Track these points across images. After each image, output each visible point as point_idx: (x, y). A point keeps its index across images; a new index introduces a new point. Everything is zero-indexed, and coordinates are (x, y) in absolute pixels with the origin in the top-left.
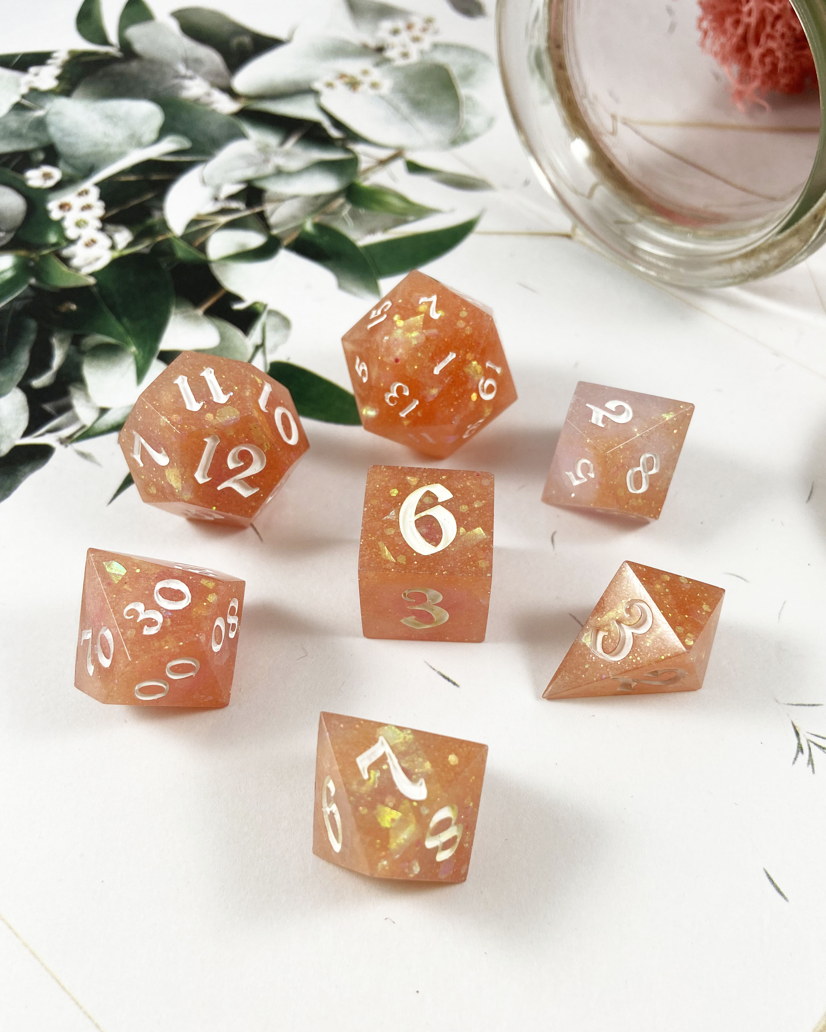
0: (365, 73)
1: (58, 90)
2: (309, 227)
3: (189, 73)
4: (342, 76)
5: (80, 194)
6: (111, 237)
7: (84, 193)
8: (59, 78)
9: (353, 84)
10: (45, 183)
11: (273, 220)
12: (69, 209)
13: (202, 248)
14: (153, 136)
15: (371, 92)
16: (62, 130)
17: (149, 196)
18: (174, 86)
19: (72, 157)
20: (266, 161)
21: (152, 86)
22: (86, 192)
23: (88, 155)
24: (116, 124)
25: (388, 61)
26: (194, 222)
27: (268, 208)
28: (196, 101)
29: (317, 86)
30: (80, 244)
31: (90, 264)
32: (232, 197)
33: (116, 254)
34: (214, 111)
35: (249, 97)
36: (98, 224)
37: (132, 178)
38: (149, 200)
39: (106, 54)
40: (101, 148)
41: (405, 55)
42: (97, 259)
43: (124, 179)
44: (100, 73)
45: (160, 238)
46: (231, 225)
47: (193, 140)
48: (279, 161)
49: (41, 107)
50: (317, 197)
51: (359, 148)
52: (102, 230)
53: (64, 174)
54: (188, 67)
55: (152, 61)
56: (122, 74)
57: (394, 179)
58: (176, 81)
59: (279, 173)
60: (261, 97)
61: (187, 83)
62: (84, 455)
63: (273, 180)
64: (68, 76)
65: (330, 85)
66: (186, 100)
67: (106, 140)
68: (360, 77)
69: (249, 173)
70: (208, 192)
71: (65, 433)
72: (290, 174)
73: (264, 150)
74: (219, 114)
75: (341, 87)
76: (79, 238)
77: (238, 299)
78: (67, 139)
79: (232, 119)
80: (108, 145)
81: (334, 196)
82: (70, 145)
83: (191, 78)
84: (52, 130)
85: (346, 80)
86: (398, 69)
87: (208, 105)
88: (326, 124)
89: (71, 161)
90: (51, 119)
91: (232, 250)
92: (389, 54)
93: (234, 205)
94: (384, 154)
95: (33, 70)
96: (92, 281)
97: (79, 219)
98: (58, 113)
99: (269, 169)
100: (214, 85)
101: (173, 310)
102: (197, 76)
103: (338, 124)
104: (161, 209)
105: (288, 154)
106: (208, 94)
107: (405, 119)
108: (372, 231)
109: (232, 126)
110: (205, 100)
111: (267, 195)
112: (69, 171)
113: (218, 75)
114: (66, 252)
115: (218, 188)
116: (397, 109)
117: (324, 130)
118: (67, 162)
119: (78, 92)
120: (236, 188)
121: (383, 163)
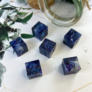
2: (16, 19)
9: (12, 2)
11: (12, 19)
13: (7, 25)
26: (4, 22)
27: (11, 18)
29: (8, 3)
32: (7, 18)
45: (2, 25)
46: (8, 21)
48: (9, 13)
50: (15, 15)
51: (17, 8)
59: (10, 14)
60: (3, 6)
62: (8, 51)
69: (7, 15)
70: (4, 19)
71: (5, 49)
72: (11, 14)
73: (7, 12)
75: (11, 3)
77: (14, 29)
81: (17, 14)
88: (12, 7)
91: (10, 24)
94: (20, 8)
99: (9, 14)
103: (13, 7)
107: (20, 4)
108: (23, 17)
109: (2, 10)
115: (5, 18)
120: (6, 17)
121: (20, 9)
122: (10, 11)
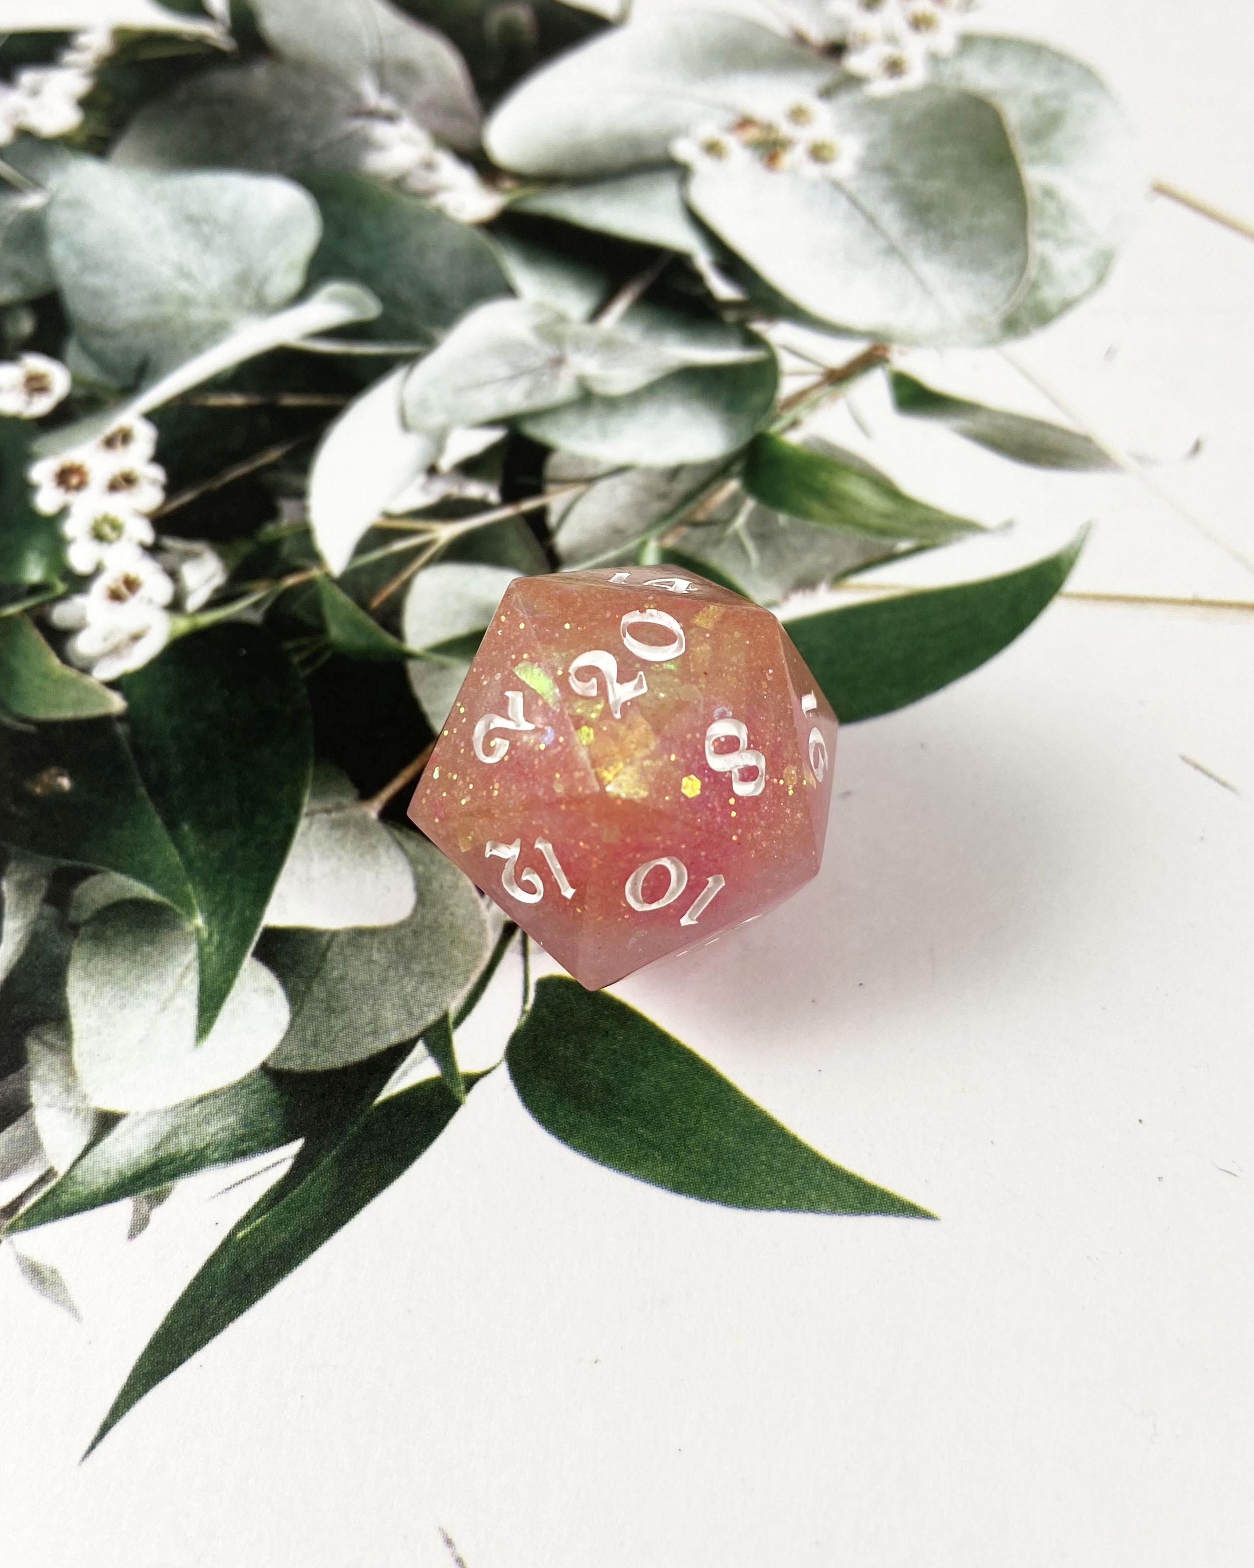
0: (798, 115)
1: (81, 138)
3: (386, 104)
4: (745, 123)
5: (109, 443)
6: (173, 575)
7: (120, 438)
8: (86, 103)
9: (771, 150)
10: (29, 403)
11: (564, 540)
12: (81, 486)
13: (393, 615)
14: (292, 281)
15: (812, 170)
16: (80, 252)
17: (274, 455)
18: (349, 137)
19: (101, 332)
20: (558, 362)
21: (299, 137)
22: (125, 437)
23: (136, 327)
24: (207, 243)
25: (853, 81)
26: (376, 536)
27: (555, 501)
28: (399, 182)
29: (684, 149)
30: (99, 588)
31: (115, 652)
32: (469, 467)
33: (182, 625)
34: (439, 214)
35: (522, 178)
36: (147, 535)
37: (237, 400)
38: (273, 467)
39: (199, 41)
40: (169, 309)
41: (894, 67)
42: (136, 638)
43: (216, 401)
44: (181, 95)
45: (290, 581)
46: (461, 551)
47: (386, 297)
48: (586, 365)
49: (37, 185)
50: (674, 473)
51: (779, 333)
52: (153, 550)
53: (76, 381)
54: (384, 87)
55: (301, 66)
56: (229, 100)
57: (862, 426)
58: (357, 124)
59: (586, 399)
60: (551, 180)
61: (381, 131)
63: (570, 419)
64: (106, 98)
65: (713, 149)
66: (377, 178)
67: (183, 286)
68: (786, 129)
69: (516, 399)
70: (413, 449)
72: (612, 404)
73: (553, 331)
74: (452, 221)
75: (740, 156)
76: (98, 570)
78: (92, 280)
79: (482, 238)
80: (186, 302)
81: (715, 472)
82: (96, 294)
83: (390, 118)
84: (58, 251)
85: (753, 133)
86: (879, 105)
87: (428, 194)
88: (703, 260)
89: (97, 343)
90: (59, 219)
92: (855, 63)
93: (474, 490)
94: (838, 355)
95: (28, 77)
96: (117, 703)
97: (99, 515)
98: (75, 204)
99: (563, 389)
100: (442, 141)
101: (308, 803)
102: (404, 113)
104: (300, 494)
105: (608, 345)
106: (429, 166)
107: (891, 250)
108: (806, 584)
109: (480, 258)
110: (419, 181)
111: (555, 465)
112: (90, 371)
113: (453, 111)
114: (62, 615)
115: (439, 441)
116: (872, 220)
117: (697, 278)
118: (85, 347)
119: (125, 147)
120: (481, 441)
121: (837, 378)
122: (633, 334)
